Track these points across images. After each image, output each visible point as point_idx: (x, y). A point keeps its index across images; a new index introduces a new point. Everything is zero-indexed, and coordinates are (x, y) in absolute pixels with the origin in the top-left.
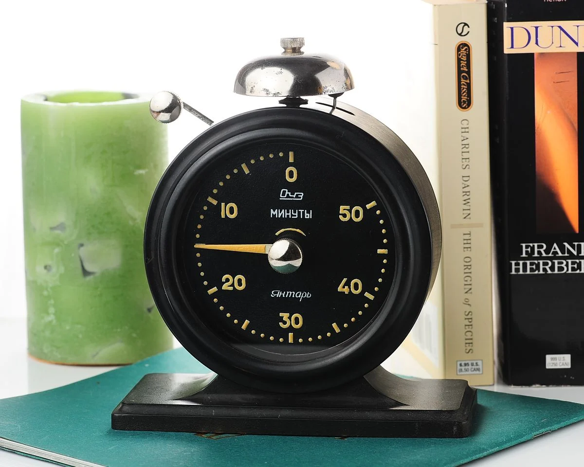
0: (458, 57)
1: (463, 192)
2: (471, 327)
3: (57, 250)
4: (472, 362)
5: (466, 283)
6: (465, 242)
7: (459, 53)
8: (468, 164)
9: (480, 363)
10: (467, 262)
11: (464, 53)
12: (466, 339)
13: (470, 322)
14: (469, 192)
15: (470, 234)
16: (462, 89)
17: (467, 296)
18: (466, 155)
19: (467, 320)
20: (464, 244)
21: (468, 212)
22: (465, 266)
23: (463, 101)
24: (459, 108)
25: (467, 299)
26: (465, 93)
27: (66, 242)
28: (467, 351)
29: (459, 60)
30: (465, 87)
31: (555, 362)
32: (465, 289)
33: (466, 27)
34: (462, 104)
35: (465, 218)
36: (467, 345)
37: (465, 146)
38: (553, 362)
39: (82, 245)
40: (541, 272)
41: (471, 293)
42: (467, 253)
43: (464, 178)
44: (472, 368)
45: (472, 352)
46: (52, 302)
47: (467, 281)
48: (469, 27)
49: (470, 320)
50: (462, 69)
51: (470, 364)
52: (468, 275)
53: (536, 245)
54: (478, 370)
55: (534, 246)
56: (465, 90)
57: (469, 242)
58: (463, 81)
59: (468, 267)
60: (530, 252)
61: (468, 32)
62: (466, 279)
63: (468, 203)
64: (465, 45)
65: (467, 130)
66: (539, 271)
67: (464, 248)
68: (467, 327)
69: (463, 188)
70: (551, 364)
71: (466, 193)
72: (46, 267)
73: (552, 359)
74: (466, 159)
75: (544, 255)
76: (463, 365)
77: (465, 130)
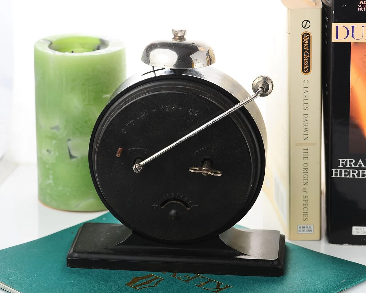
0: (302, 41)
1: (304, 124)
2: (307, 205)
3: (54, 142)
4: (307, 226)
5: (305, 179)
6: (305, 154)
7: (304, 39)
8: (307, 107)
9: (312, 227)
10: (305, 166)
11: (306, 39)
12: (304, 212)
13: (307, 202)
14: (308, 124)
15: (308, 149)
16: (305, 61)
17: (305, 186)
18: (306, 102)
19: (305, 201)
20: (304, 155)
21: (307, 136)
22: (304, 168)
23: (305, 68)
24: (302, 72)
25: (305, 188)
26: (306, 64)
27: (60, 137)
28: (304, 219)
29: (303, 44)
30: (306, 60)
31: (358, 231)
32: (304, 182)
33: (308, 23)
34: (305, 70)
35: (305, 140)
36: (304, 216)
37: (306, 96)
38: (357, 231)
39: (69, 140)
40: (351, 177)
41: (307, 185)
42: (306, 161)
43: (304, 115)
44: (307, 230)
45: (307, 220)
46: (51, 172)
47: (305, 177)
48: (310, 23)
49: (306, 201)
50: (305, 49)
51: (306, 227)
52: (306, 174)
53: (348, 160)
54: (311, 231)
55: (347, 161)
56: (306, 61)
57: (307, 154)
58: (305, 56)
59: (306, 169)
60: (344, 164)
61: (310, 26)
62: (304, 176)
63: (307, 130)
64: (307, 34)
65: (307, 86)
66: (350, 176)
67: (304, 158)
68: (304, 205)
69: (304, 121)
70: (356, 232)
71: (306, 125)
72: (48, 151)
73: (356, 229)
74: (306, 104)
75: (353, 166)
76: (301, 227)
77: (306, 86)
